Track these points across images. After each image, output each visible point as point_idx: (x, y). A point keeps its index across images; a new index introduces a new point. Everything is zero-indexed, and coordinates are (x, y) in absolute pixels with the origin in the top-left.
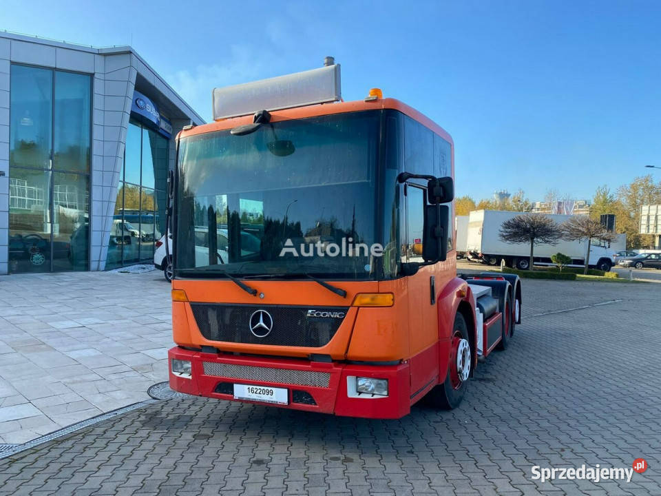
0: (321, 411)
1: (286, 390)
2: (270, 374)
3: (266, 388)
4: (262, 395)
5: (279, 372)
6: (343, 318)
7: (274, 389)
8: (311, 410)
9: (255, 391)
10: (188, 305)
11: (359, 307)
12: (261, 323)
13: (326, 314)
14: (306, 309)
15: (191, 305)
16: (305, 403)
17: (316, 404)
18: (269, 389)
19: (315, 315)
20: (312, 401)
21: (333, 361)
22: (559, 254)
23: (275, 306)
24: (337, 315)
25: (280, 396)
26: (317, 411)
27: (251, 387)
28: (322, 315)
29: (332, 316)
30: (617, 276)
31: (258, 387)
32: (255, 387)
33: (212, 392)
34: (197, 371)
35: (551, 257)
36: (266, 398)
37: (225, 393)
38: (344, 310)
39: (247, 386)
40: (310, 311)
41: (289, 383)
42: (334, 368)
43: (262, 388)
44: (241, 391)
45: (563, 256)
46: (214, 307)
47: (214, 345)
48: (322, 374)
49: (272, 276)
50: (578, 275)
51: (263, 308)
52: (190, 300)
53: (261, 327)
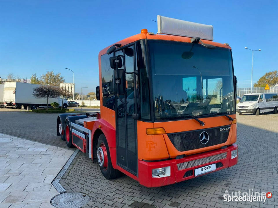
1: (215, 164)
3: (208, 166)
4: (206, 170)
7: (211, 166)
8: (222, 169)
9: (204, 169)
10: (166, 136)
11: (233, 124)
12: (204, 138)
15: (168, 135)
16: (220, 167)
17: (223, 166)
18: (209, 166)
21: (228, 147)
22: (55, 102)
25: (213, 168)
27: (202, 168)
28: (225, 130)
30: (74, 110)
31: (205, 167)
33: (182, 178)
35: (51, 104)
36: (208, 171)
40: (221, 129)
42: (228, 150)
43: (206, 167)
44: (198, 172)
45: (56, 103)
48: (224, 153)
50: (66, 111)
51: (204, 131)
52: (167, 133)
53: (204, 140)
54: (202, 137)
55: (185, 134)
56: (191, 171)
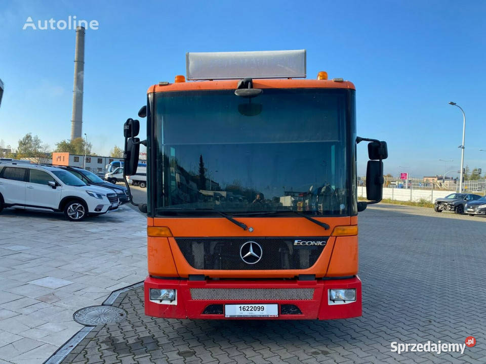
0: (307, 318)
1: (277, 305)
2: (259, 294)
3: (257, 306)
4: (253, 312)
5: (267, 291)
6: (325, 246)
7: (265, 306)
8: (297, 319)
9: (247, 309)
10: (172, 240)
11: (336, 237)
12: (251, 252)
13: (310, 243)
14: (292, 239)
15: (176, 240)
16: (292, 314)
17: (302, 314)
18: (260, 306)
19: (301, 244)
20: (299, 311)
21: (316, 279)
23: (264, 238)
24: (320, 243)
25: (271, 311)
26: (303, 318)
27: (242, 306)
28: (307, 244)
29: (316, 244)
31: (250, 306)
32: (246, 306)
33: (201, 314)
34: (183, 297)
36: (257, 313)
37: (214, 313)
38: (325, 239)
39: (239, 306)
40: (296, 241)
41: (278, 298)
42: (317, 284)
43: (253, 306)
44: (232, 311)
46: (199, 240)
47: (204, 274)
48: (307, 290)
49: (262, 213)
51: (253, 240)
52: (174, 236)
53: (251, 256)
54: (246, 249)
55: (215, 243)
56: (219, 307)
